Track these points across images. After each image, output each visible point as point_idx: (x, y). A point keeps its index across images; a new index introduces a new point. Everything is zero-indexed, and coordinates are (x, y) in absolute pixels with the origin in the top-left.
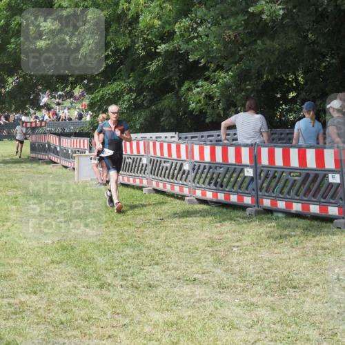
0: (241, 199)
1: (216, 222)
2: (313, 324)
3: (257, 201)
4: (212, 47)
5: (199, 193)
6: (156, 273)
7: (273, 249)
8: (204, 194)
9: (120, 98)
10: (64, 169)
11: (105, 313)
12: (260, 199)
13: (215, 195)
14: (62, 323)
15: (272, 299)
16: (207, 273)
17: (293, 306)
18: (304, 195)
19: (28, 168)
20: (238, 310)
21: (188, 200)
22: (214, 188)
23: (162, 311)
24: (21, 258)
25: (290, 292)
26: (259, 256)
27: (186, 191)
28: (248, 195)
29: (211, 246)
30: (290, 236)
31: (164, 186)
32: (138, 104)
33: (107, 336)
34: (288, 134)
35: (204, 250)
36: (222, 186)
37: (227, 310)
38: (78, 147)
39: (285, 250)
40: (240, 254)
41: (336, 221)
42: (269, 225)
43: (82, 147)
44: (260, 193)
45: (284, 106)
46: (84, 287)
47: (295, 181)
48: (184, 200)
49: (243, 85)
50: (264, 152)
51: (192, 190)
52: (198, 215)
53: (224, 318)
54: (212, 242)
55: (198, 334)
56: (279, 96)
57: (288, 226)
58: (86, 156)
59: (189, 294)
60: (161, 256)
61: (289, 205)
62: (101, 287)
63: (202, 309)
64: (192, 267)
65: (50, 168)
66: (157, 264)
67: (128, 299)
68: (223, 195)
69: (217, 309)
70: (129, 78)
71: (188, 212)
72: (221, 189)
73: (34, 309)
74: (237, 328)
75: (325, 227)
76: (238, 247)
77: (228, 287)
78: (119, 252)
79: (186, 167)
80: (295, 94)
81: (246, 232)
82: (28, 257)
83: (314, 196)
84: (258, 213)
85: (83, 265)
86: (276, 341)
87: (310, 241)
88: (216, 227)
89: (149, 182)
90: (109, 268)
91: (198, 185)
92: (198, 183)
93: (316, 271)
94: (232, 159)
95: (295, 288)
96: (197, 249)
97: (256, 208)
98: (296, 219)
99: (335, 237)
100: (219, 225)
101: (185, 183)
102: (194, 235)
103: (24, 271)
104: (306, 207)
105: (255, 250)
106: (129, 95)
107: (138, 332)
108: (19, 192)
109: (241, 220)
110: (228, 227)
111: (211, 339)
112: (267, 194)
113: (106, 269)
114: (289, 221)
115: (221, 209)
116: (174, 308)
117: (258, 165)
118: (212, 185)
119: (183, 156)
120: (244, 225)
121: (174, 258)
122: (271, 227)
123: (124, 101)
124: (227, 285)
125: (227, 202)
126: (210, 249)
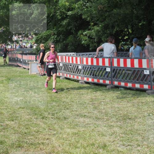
0: (104, 81)
1: (94, 92)
2: (139, 134)
3: (112, 83)
4: (93, 12)
5: (85, 79)
6: (67, 113)
7: (120, 103)
8: (88, 79)
9: (50, 37)
10: (24, 69)
11: (45, 129)
12: (113, 82)
13: (93, 80)
14: (26, 133)
15: (120, 123)
16: (90, 113)
17: (130, 127)
18: (133, 80)
19: (7, 69)
20: (105, 128)
21: (81, 82)
22: (93, 77)
23: (71, 128)
24: (6, 106)
25: (128, 121)
26: (113, 106)
27: (80, 78)
28: (108, 80)
29: (92, 102)
30: (127, 97)
31: (70, 76)
32: (57, 40)
33: (46, 139)
34: (125, 54)
35: (88, 103)
36: (96, 76)
37: (100, 128)
38: (31, 59)
39: (125, 103)
40: (105, 105)
41: (147, 91)
42: (117, 93)
43: (32, 59)
44: (113, 79)
45: (123, 43)
46: (35, 118)
47: (129, 73)
48: (79, 82)
49: (106, 31)
50: (115, 60)
51: (83, 78)
52: (85, 89)
53: (99, 132)
54: (92, 100)
55: (88, 138)
56: (120, 38)
57: (126, 93)
58: (34, 63)
59: (83, 121)
60: (69, 106)
61: (126, 84)
62: (43, 118)
63: (89, 128)
64: (83, 110)
65: (18, 69)
66: (68, 109)
67: (55, 123)
68: (96, 80)
69: (95, 128)
70: (54, 29)
71: (81, 87)
72: (95, 77)
73: (12, 127)
74: (105, 136)
75: (143, 94)
76: (104, 102)
77: (100, 119)
78: (50, 104)
79: (80, 67)
80: (127, 37)
81: (107, 96)
82: (9, 105)
83: (138, 80)
84: (112, 88)
85: (34, 109)
86: (123, 141)
87: (136, 99)
88: (94, 94)
89: (63, 74)
90: (46, 110)
91: (85, 76)
92: (85, 74)
93: (139, 112)
94: (101, 64)
95: (130, 119)
96: (85, 103)
97: (111, 86)
98: (129, 91)
99: (147, 98)
100: (95, 93)
101: (79, 75)
102: (84, 97)
103: (7, 112)
104: (134, 85)
105: (111, 103)
106: (54, 36)
107: (60, 137)
108: (4, 79)
109: (105, 91)
110: (99, 93)
111: (93, 140)
112: (116, 79)
113: (45, 111)
114: (126, 91)
115: (95, 86)
116: (76, 127)
117: (113, 67)
118: (91, 75)
119: (79, 63)
120: (106, 93)
121: (75, 106)
122: (118, 94)
123: (51, 39)
124: (99, 118)
125: (98, 83)
126: (91, 103)
